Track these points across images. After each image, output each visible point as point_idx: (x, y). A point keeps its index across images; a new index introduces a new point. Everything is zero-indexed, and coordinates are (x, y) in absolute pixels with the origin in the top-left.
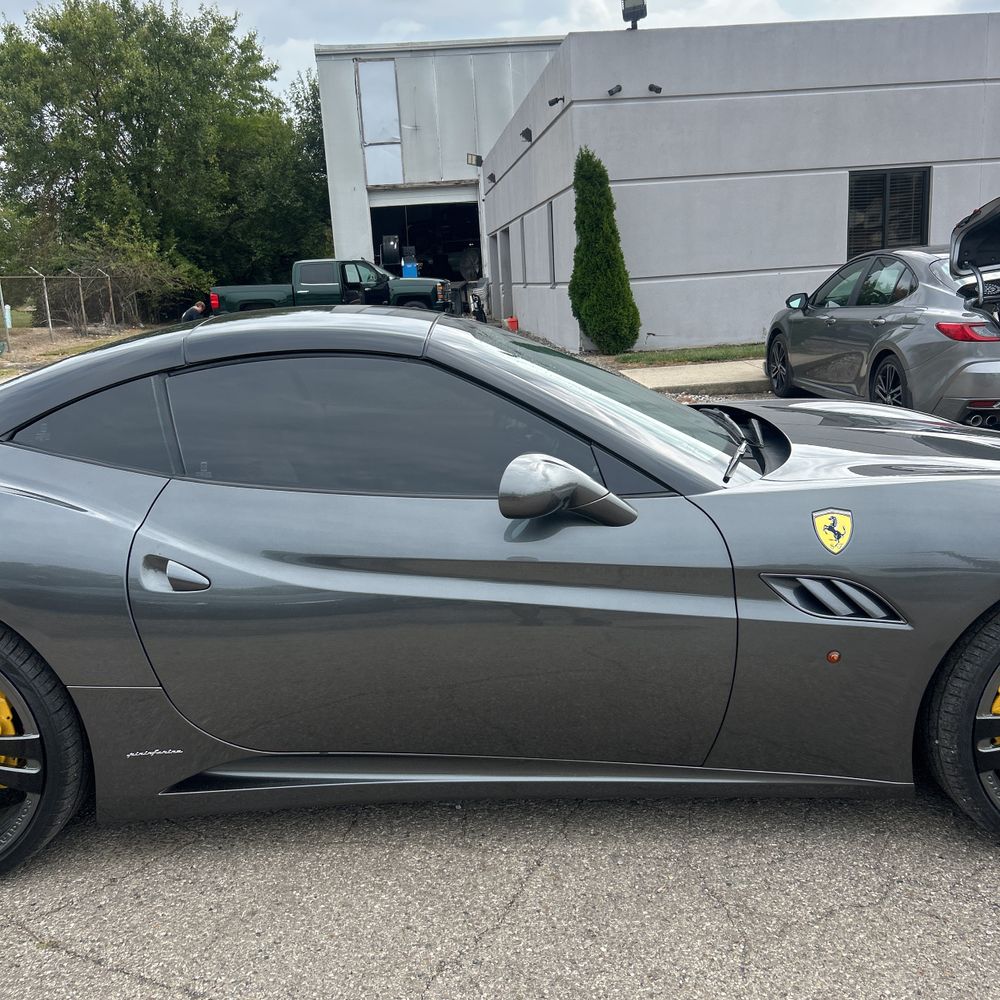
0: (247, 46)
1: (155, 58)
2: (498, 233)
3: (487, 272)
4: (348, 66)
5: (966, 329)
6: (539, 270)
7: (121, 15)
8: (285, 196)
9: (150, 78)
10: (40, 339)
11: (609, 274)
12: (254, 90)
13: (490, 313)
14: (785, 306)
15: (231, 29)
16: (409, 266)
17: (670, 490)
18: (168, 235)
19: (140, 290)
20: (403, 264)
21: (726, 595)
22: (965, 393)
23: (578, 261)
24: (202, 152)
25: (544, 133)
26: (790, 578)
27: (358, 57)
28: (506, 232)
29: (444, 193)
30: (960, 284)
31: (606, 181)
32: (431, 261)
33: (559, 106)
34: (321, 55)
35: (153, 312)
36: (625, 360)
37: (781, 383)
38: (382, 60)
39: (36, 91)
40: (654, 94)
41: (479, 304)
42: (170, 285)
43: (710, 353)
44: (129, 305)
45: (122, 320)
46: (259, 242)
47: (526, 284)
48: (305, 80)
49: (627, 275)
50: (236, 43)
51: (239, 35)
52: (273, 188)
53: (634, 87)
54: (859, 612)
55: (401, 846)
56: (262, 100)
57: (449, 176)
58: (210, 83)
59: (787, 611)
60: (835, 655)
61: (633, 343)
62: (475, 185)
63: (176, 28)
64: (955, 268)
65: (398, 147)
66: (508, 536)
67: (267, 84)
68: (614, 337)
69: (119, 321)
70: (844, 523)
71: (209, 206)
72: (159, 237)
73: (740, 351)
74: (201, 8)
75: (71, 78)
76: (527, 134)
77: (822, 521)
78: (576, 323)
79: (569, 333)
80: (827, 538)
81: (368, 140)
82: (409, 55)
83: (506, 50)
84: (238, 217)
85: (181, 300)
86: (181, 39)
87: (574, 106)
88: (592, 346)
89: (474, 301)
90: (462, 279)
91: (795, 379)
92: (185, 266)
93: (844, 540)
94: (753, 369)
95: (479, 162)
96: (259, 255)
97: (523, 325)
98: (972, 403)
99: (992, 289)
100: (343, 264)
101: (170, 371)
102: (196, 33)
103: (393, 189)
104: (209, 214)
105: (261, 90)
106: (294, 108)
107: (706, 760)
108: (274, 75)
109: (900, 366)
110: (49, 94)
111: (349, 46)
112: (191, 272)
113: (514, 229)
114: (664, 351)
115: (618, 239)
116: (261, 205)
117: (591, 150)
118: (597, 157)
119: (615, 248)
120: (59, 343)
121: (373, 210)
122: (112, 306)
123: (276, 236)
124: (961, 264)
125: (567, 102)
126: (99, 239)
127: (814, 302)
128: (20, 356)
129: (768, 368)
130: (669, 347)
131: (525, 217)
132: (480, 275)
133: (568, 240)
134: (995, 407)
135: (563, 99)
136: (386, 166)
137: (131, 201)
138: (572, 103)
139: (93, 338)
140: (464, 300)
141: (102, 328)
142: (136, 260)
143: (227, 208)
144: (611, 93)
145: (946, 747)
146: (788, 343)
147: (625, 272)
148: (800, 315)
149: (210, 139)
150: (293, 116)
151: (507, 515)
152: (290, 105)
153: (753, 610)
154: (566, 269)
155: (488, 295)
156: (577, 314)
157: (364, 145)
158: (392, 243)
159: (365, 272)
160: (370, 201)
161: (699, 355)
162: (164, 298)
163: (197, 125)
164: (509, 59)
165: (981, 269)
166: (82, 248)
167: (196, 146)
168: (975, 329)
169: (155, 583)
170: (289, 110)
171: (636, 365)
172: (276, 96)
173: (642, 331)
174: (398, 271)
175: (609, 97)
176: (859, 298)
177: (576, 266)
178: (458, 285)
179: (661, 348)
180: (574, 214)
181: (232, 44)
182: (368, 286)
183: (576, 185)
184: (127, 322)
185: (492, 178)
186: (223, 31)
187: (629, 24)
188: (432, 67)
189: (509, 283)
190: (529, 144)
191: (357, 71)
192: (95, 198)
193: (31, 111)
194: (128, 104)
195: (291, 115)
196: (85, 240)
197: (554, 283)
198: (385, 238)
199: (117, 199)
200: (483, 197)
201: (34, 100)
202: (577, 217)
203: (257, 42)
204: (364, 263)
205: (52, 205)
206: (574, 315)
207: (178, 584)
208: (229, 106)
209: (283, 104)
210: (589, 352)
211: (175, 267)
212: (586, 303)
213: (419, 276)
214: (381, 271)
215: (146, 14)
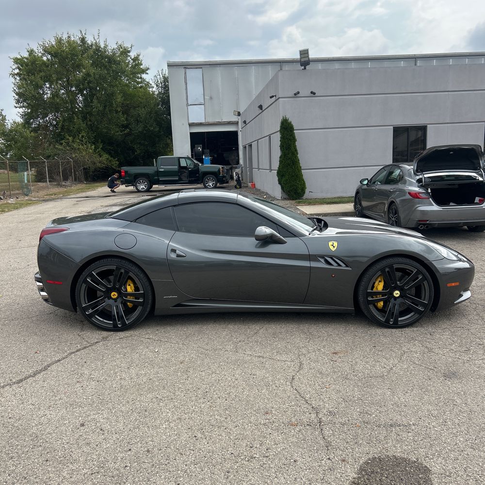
0: (136, 59)
1: (95, 64)
2: (247, 146)
3: (241, 162)
4: (182, 71)
5: (418, 195)
6: (265, 164)
7: (81, 46)
8: (151, 126)
9: (94, 73)
10: (43, 188)
11: (293, 168)
12: (138, 78)
13: (242, 180)
14: (360, 184)
15: (129, 52)
16: (207, 158)
17: (295, 236)
18: (98, 142)
19: (85, 167)
20: (204, 157)
21: (307, 260)
22: (417, 217)
23: (281, 162)
24: (115, 105)
25: (268, 107)
26: (323, 257)
27: (186, 67)
28: (250, 146)
29: (223, 126)
30: (418, 178)
31: (293, 130)
32: (215, 156)
33: (274, 99)
34: (170, 65)
35: (90, 177)
36: (299, 203)
37: (359, 212)
38: (196, 68)
39: (41, 78)
40: (312, 95)
41: (238, 177)
42: (99, 165)
43: (334, 200)
44: (80, 173)
45: (77, 180)
46: (138, 146)
47: (259, 169)
48: (161, 74)
49: (301, 168)
50: (131, 58)
51: (133, 54)
52: (146, 122)
53: (305, 92)
54: (339, 265)
55: (228, 325)
56: (141, 82)
57: (225, 119)
58: (119, 76)
59: (322, 265)
60: (333, 276)
61: (303, 196)
62: (237, 123)
63: (105, 52)
64: (415, 172)
65: (203, 106)
66: (256, 247)
67: (144, 76)
68: (295, 193)
69: (75, 180)
70: (336, 244)
71: (117, 129)
72: (94, 143)
73: (346, 199)
74: (117, 44)
75: (57, 73)
76: (261, 107)
77: (330, 243)
78: (280, 187)
79: (276, 191)
80: (331, 248)
81: (189, 103)
82: (209, 66)
83: (252, 65)
84: (129, 134)
85: (103, 171)
86: (107, 57)
87: (280, 99)
88: (286, 196)
89: (236, 175)
90: (230, 164)
91: (364, 211)
92: (105, 156)
93: (335, 248)
94: (350, 207)
95: (239, 114)
96: (138, 152)
97: (258, 186)
98: (419, 221)
99: (428, 180)
100: (179, 158)
101: (174, 206)
102: (114, 54)
103: (200, 124)
104: (117, 133)
105: (141, 78)
106: (155, 87)
107: (303, 302)
108: (147, 72)
109: (397, 207)
110: (47, 79)
111: (182, 62)
112: (108, 159)
113: (254, 145)
114: (316, 199)
115: (297, 154)
116: (140, 130)
117: (287, 117)
118: (290, 120)
119: (296, 157)
120: (51, 190)
121: (191, 134)
122: (73, 174)
123: (146, 143)
124: (417, 171)
125: (277, 98)
126: (68, 143)
127: (371, 182)
128: (36, 195)
129: (355, 206)
130: (318, 197)
131: (259, 141)
132: (238, 163)
133: (277, 153)
134: (428, 222)
135: (276, 96)
136: (197, 115)
137: (83, 127)
138: (279, 98)
139: (65, 188)
140: (231, 174)
141: (68, 183)
142: (84, 153)
143: (124, 130)
144: (295, 94)
145: (361, 299)
146: (361, 197)
147: (300, 166)
148: (365, 187)
149: (119, 100)
150: (155, 90)
151: (257, 240)
152: (153, 85)
153: (314, 264)
154: (276, 165)
155: (242, 172)
156: (280, 183)
157: (188, 105)
158: (199, 148)
159: (189, 162)
160: (190, 129)
161: (329, 201)
162: (96, 170)
163: (112, 94)
164: (253, 69)
165: (424, 173)
166: (60, 147)
167: (112, 104)
168: (420, 194)
169: (173, 256)
170: (153, 87)
171: (303, 204)
172: (147, 81)
173: (307, 191)
174: (201, 161)
175: (294, 96)
176: (386, 181)
177: (280, 164)
178: (228, 167)
179: (316, 197)
180: (279, 143)
181: (129, 58)
182: (190, 168)
183: (280, 131)
184: (79, 181)
185: (245, 122)
186: (125, 52)
187: (303, 67)
188: (219, 72)
189: (251, 168)
190: (261, 111)
191: (185, 73)
192: (66, 126)
193: (38, 87)
194: (83, 85)
195: (154, 89)
196: (61, 144)
197: (271, 170)
198: (196, 146)
199: (76, 126)
200: (240, 129)
201: (41, 82)
202: (281, 144)
203: (141, 57)
204: (188, 158)
205: (46, 128)
206: (279, 184)
207: (178, 256)
208: (127, 85)
209: (151, 84)
210: (285, 199)
211: (100, 156)
212: (284, 179)
213: (211, 164)
214: (196, 162)
215: (92, 46)
